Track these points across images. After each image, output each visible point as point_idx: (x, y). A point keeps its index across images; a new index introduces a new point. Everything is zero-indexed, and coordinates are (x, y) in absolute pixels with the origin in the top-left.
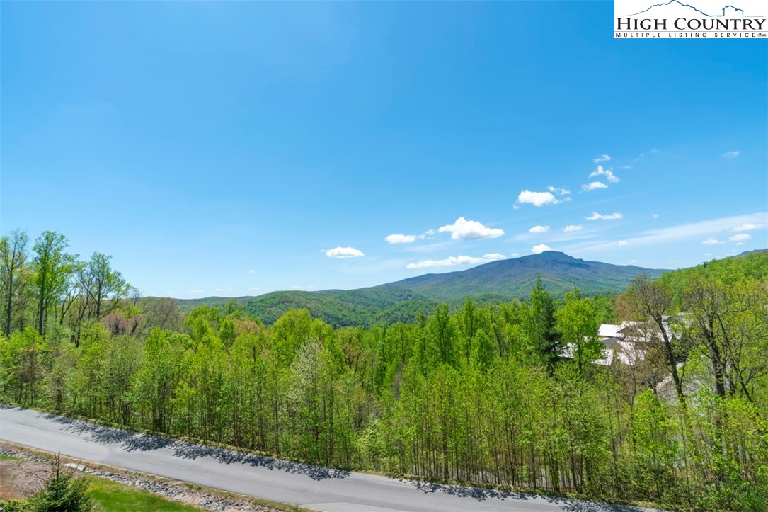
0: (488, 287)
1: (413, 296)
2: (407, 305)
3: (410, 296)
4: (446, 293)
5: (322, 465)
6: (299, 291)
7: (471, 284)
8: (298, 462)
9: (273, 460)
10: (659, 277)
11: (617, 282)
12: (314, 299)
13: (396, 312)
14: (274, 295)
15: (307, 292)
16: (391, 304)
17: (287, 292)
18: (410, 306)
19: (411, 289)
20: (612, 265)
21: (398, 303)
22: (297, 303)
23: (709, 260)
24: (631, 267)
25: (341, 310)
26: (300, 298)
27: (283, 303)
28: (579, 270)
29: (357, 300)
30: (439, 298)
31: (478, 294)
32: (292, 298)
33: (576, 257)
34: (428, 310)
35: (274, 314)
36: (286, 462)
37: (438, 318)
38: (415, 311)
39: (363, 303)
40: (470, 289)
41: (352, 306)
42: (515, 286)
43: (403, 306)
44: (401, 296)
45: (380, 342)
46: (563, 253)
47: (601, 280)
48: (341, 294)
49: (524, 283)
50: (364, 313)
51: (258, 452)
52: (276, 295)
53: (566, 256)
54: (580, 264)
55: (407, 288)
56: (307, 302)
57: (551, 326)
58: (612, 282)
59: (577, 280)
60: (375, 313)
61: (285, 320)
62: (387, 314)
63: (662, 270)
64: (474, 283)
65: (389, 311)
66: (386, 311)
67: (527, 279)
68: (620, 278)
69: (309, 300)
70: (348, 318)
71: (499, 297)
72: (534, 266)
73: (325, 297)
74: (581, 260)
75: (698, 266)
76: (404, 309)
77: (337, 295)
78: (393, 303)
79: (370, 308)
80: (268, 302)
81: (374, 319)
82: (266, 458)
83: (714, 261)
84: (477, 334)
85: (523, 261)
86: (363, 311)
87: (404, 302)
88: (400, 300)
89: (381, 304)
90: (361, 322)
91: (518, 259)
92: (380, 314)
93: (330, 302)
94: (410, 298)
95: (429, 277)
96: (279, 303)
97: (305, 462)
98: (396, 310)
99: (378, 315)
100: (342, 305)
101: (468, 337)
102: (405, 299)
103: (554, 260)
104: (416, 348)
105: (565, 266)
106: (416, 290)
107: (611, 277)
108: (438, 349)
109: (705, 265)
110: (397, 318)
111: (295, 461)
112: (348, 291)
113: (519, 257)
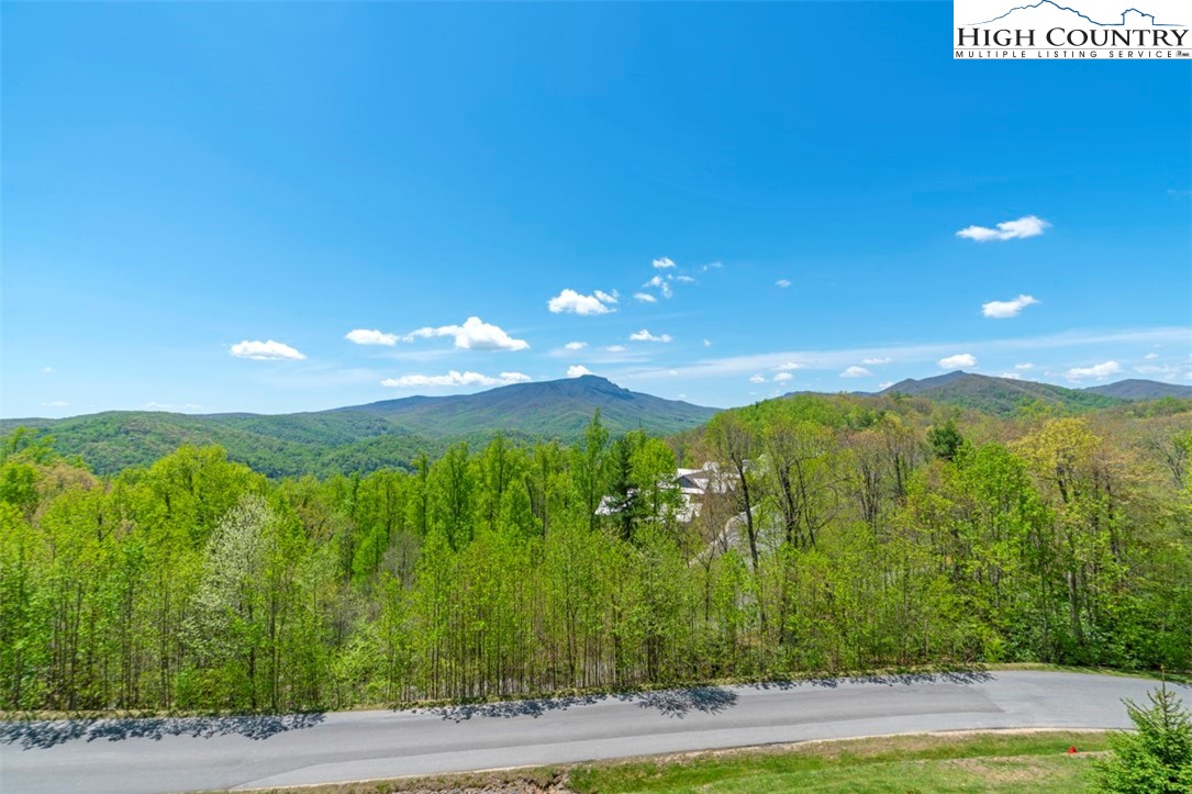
0: (505, 419)
1: (389, 428)
2: (378, 443)
3: (384, 429)
4: (443, 427)
5: (267, 712)
6: (167, 413)
7: (482, 415)
8: (215, 715)
9: (161, 722)
10: (711, 417)
11: (665, 421)
12: (198, 429)
13: (358, 454)
14: (105, 418)
15: (184, 415)
16: (351, 441)
17: (139, 413)
18: (383, 444)
19: (386, 418)
20: (660, 399)
21: (362, 439)
22: (160, 434)
23: (761, 400)
24: (681, 402)
25: (255, 449)
26: (168, 426)
27: (127, 433)
28: (623, 402)
29: (287, 432)
30: (431, 433)
31: (490, 430)
32: (148, 425)
33: (621, 386)
34: (411, 451)
35: (104, 453)
36: (188, 720)
37: (452, 464)
38: (391, 453)
39: (300, 438)
40: (480, 423)
41: (277, 442)
42: (542, 421)
43: (371, 445)
44: (368, 428)
45: (347, 501)
46: (606, 379)
47: (648, 418)
48: (256, 421)
49: (554, 417)
50: (300, 455)
51: (121, 712)
52: (110, 418)
53: (610, 383)
54: (626, 395)
55: (379, 416)
56: (184, 434)
57: (625, 475)
58: (660, 421)
59: (620, 416)
60: (320, 454)
61: (171, 464)
62: (343, 456)
63: (717, 409)
64: (485, 413)
65: (346, 451)
66: (340, 452)
67: (558, 412)
68: (667, 415)
69: (189, 429)
70: (267, 463)
71: (519, 434)
72: (569, 395)
73: (223, 426)
74: (627, 390)
75: (751, 406)
76: (373, 449)
77: (248, 423)
78: (353, 440)
79: (311, 446)
80: (91, 430)
81: (319, 466)
82: (142, 722)
83: (766, 401)
84: (510, 487)
85: (555, 387)
86: (298, 451)
87: (372, 438)
88: (367, 435)
89: (332, 440)
90: (294, 470)
91: (549, 383)
92: (330, 457)
93: (232, 435)
94: (383, 432)
95: (417, 401)
96: (117, 433)
97: (231, 714)
98: (359, 451)
99: (326, 459)
100: (257, 440)
101: (494, 492)
102: (376, 434)
103: (594, 387)
104: (410, 509)
105: (607, 397)
106: (394, 420)
107: (659, 415)
108: (448, 510)
109: (757, 405)
110: (359, 463)
111: (211, 715)
112: (271, 416)
113: (551, 380)
